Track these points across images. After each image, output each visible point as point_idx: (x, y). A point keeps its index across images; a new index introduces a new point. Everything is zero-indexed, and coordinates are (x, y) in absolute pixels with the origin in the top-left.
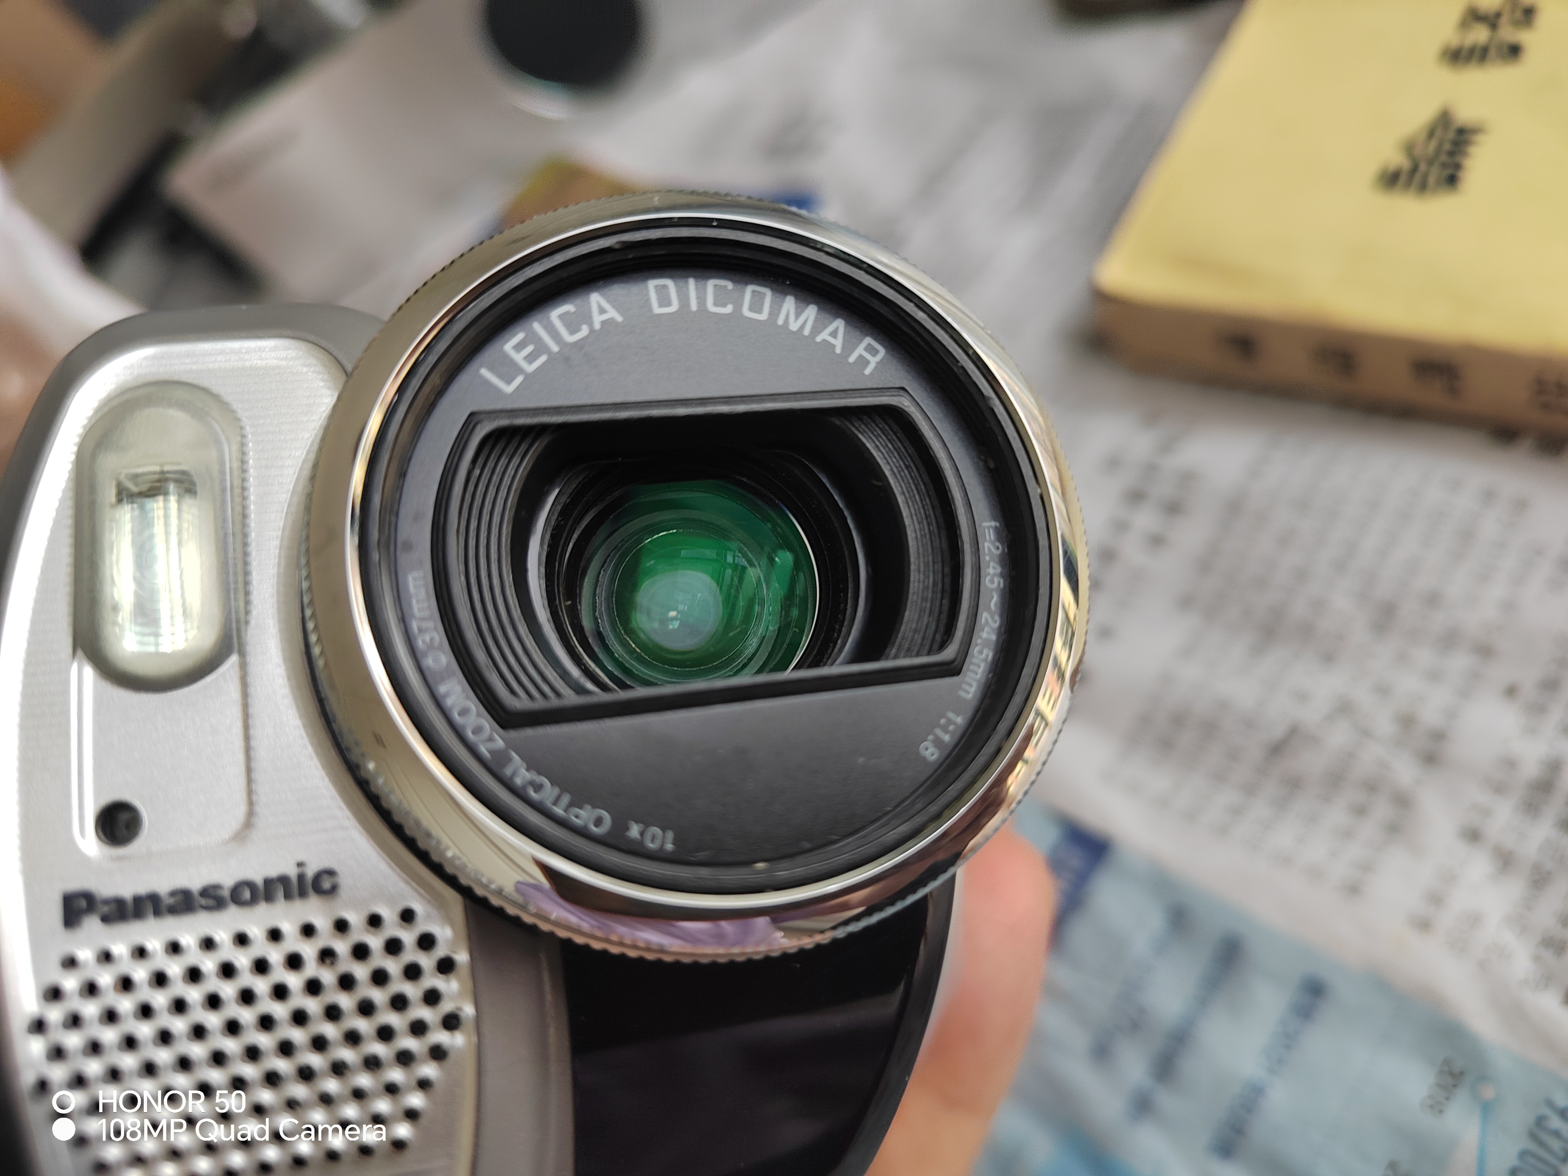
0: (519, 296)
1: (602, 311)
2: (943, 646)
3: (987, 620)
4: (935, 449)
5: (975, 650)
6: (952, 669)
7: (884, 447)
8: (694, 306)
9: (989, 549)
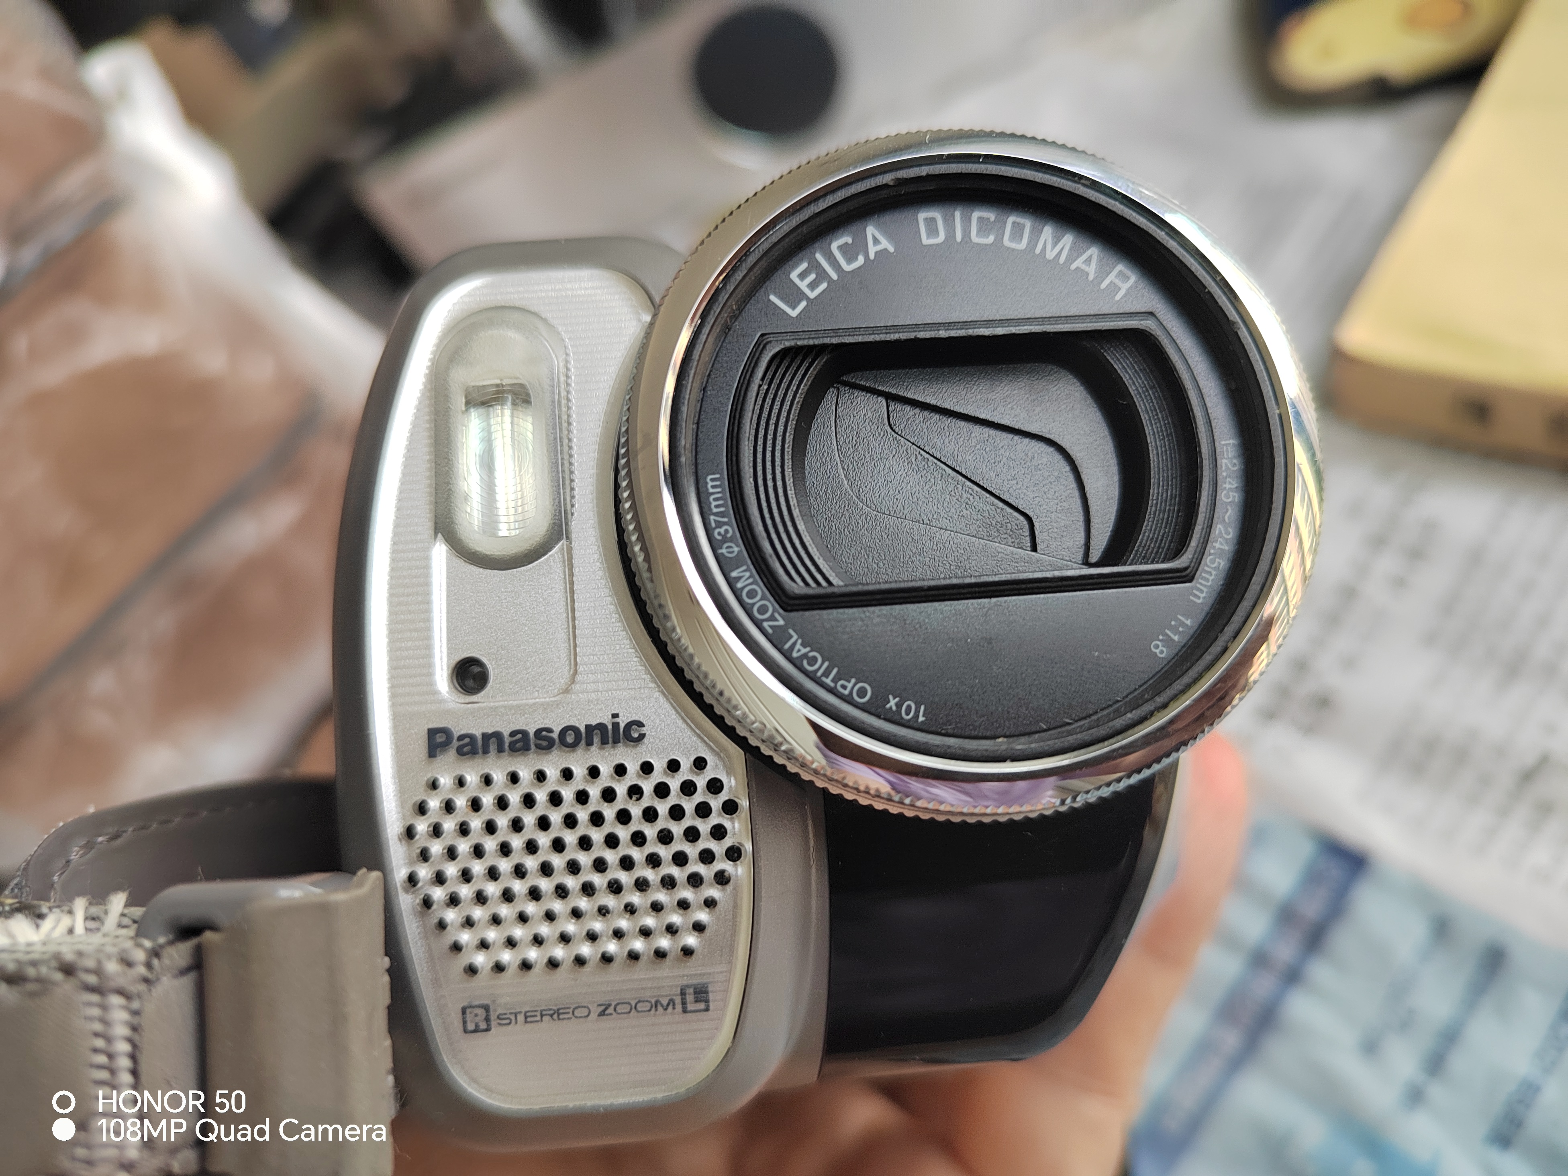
0: (805, 229)
1: (876, 241)
2: (1177, 553)
3: (1220, 532)
4: (1180, 372)
5: (1207, 559)
6: (1185, 576)
7: (1130, 369)
8: (959, 237)
9: (1226, 464)
